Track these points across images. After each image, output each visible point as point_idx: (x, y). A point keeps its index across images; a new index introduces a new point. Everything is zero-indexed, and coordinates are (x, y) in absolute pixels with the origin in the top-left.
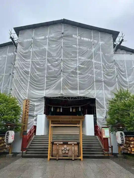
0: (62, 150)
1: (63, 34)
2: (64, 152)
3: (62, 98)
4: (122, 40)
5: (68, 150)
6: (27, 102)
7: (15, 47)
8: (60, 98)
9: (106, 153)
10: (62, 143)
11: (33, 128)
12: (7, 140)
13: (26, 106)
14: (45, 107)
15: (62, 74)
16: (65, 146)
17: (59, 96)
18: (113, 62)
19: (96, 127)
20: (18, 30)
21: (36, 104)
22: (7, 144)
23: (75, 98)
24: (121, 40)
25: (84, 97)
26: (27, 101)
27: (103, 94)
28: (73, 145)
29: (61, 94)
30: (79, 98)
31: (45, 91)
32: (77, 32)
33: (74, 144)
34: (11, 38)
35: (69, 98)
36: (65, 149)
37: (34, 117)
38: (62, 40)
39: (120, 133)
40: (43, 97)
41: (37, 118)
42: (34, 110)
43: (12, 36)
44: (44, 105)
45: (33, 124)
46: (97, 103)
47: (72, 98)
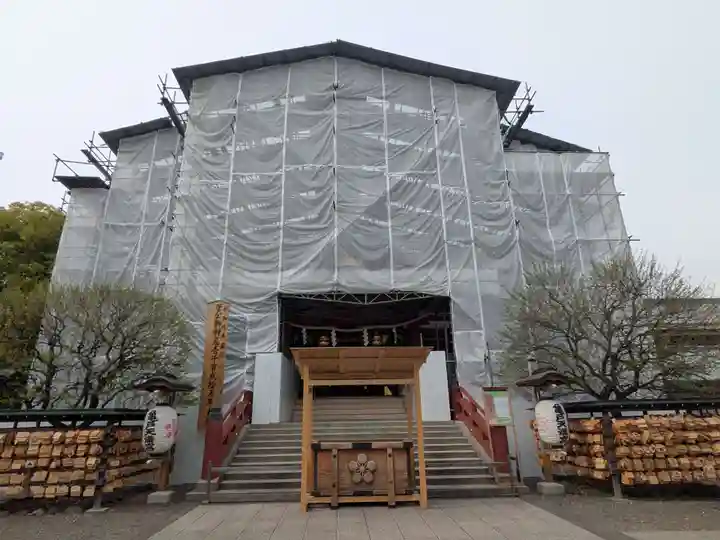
0: (352, 472)
1: (336, 88)
2: (357, 478)
3: (338, 296)
4: (529, 109)
5: (373, 472)
6: (219, 310)
7: (179, 136)
8: (331, 296)
9: (502, 479)
10: (349, 445)
11: (242, 400)
12: (150, 440)
13: (217, 323)
14: (281, 326)
15: (336, 217)
16: (362, 457)
17: (329, 289)
18: (502, 178)
19: (454, 391)
20: (188, 77)
21: (249, 316)
22: (152, 455)
23: (383, 297)
24: (523, 109)
25: (412, 295)
26: (219, 306)
27: (474, 282)
28: (390, 451)
29: (333, 285)
30: (393, 296)
31: (280, 273)
32: (384, 85)
33: (394, 449)
34: (165, 101)
35: (361, 296)
36: (362, 468)
37: (244, 361)
38: (335, 108)
39: (554, 407)
40: (274, 296)
41: (254, 365)
42: (243, 339)
43: (166, 96)
44: (277, 324)
45: (240, 386)
46: (455, 313)
47: (371, 296)
